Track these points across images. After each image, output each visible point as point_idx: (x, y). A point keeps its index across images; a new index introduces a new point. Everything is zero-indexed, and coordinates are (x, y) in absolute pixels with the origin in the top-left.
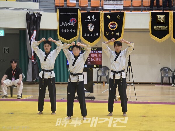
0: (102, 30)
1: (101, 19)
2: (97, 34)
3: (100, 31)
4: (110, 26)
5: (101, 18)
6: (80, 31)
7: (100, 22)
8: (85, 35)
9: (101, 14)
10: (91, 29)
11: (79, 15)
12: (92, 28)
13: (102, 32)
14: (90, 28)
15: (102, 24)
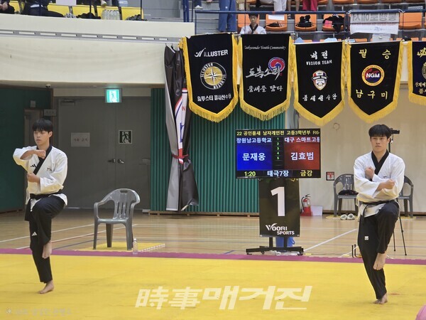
0: (346, 87)
1: (343, 60)
2: (335, 96)
3: (343, 87)
4: (365, 76)
5: (343, 56)
6: (292, 90)
7: (342, 67)
8: (306, 98)
9: (343, 46)
10: (320, 84)
11: (291, 51)
12: (324, 82)
13: (346, 90)
14: (317, 82)
15: (346, 70)
